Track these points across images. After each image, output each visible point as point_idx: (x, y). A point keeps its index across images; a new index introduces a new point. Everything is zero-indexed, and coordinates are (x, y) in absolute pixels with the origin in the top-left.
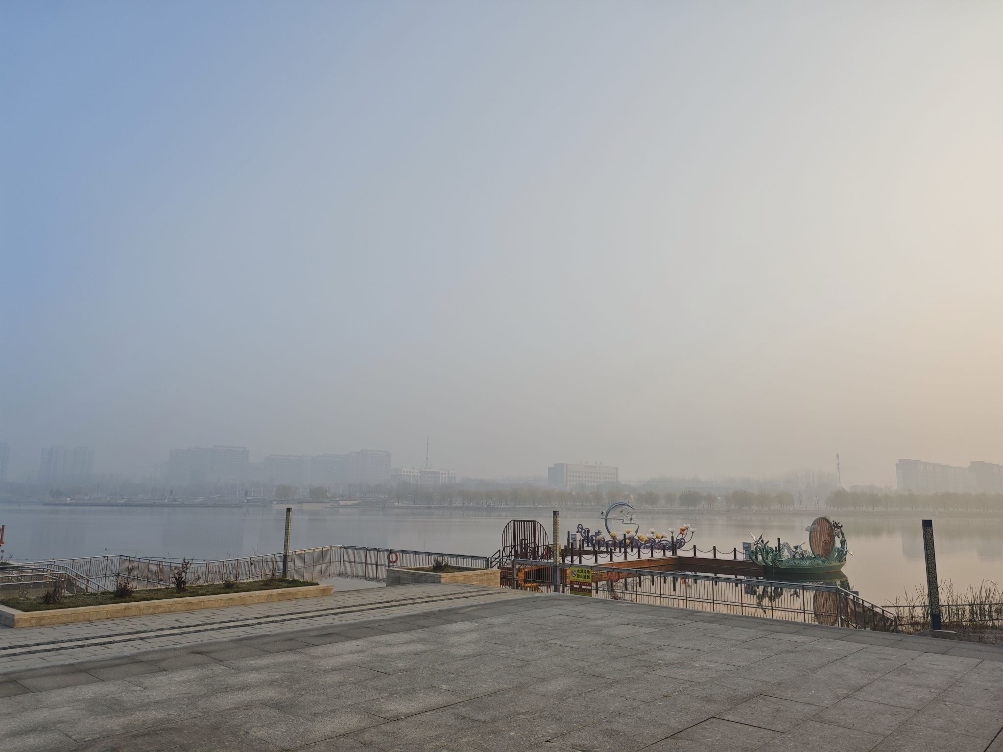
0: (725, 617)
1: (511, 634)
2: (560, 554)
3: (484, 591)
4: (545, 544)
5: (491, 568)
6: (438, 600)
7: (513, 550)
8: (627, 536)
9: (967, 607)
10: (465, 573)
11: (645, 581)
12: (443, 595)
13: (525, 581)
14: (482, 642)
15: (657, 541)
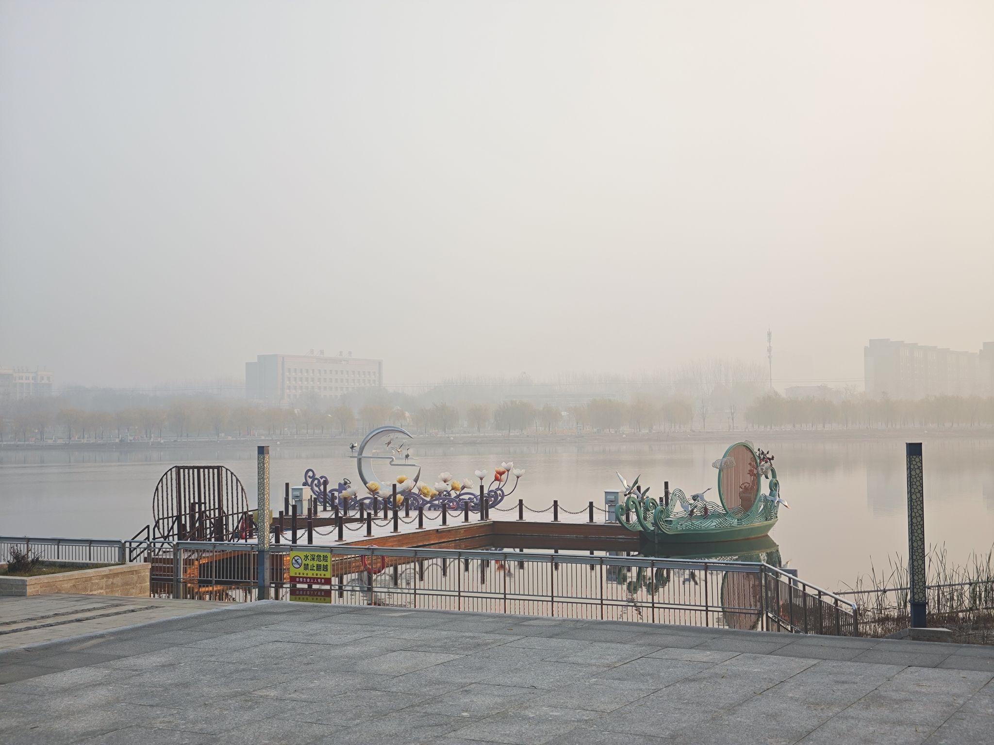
0: (579, 625)
1: (176, 685)
2: (271, 528)
3: (117, 606)
4: (240, 511)
5: (131, 561)
6: (21, 630)
7: (176, 523)
8: (399, 488)
9: (966, 587)
10: (76, 574)
11: (430, 568)
12: (31, 619)
13: (200, 582)
14: (119, 705)
15: (453, 494)
